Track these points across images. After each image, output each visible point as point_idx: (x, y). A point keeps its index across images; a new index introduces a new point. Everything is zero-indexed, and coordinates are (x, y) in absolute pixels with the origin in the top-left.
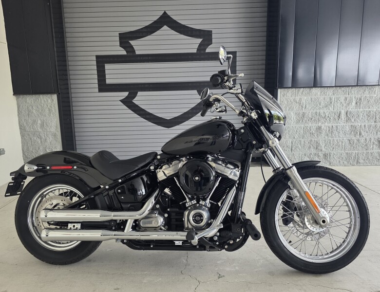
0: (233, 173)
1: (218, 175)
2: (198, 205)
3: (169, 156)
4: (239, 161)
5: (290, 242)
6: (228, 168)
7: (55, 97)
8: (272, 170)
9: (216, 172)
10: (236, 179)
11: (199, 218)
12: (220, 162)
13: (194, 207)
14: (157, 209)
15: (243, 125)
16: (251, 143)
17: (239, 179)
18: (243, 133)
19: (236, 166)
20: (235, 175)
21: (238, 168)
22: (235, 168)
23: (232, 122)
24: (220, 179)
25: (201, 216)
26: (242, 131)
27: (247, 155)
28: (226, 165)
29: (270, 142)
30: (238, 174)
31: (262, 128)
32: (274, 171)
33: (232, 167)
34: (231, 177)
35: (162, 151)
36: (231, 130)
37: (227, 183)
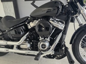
0: (61, 26)
1: (54, 27)
2: (44, 40)
3: (33, 18)
4: (65, 21)
5: (84, 56)
6: (59, 24)
7: (12, 2)
8: (79, 24)
9: (53, 26)
10: (62, 29)
11: (44, 46)
12: (55, 21)
13: (43, 41)
14: (28, 41)
15: (68, 4)
16: (71, 12)
17: (64, 29)
18: (67, 7)
19: (63, 23)
20: (62, 27)
21: (64, 24)
22: (62, 24)
23: (62, 2)
24: (55, 29)
25: (45, 45)
26: (67, 6)
27: (68, 18)
28: (58, 22)
29: (81, 11)
30: (64, 27)
31: (78, 4)
32: (80, 25)
33: (61, 23)
34: (60, 28)
35: (30, 16)
36: (62, 5)
37: (58, 31)
